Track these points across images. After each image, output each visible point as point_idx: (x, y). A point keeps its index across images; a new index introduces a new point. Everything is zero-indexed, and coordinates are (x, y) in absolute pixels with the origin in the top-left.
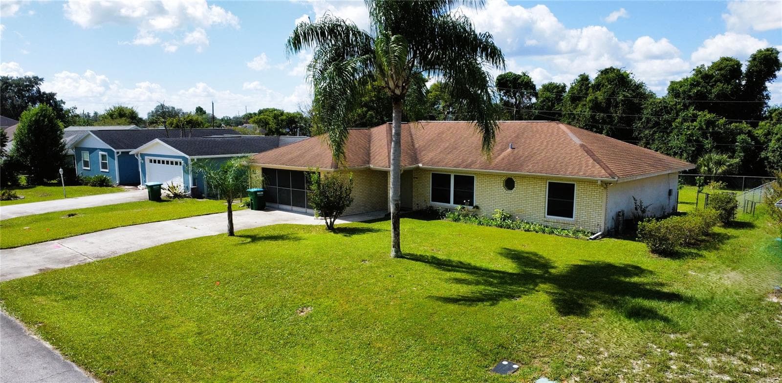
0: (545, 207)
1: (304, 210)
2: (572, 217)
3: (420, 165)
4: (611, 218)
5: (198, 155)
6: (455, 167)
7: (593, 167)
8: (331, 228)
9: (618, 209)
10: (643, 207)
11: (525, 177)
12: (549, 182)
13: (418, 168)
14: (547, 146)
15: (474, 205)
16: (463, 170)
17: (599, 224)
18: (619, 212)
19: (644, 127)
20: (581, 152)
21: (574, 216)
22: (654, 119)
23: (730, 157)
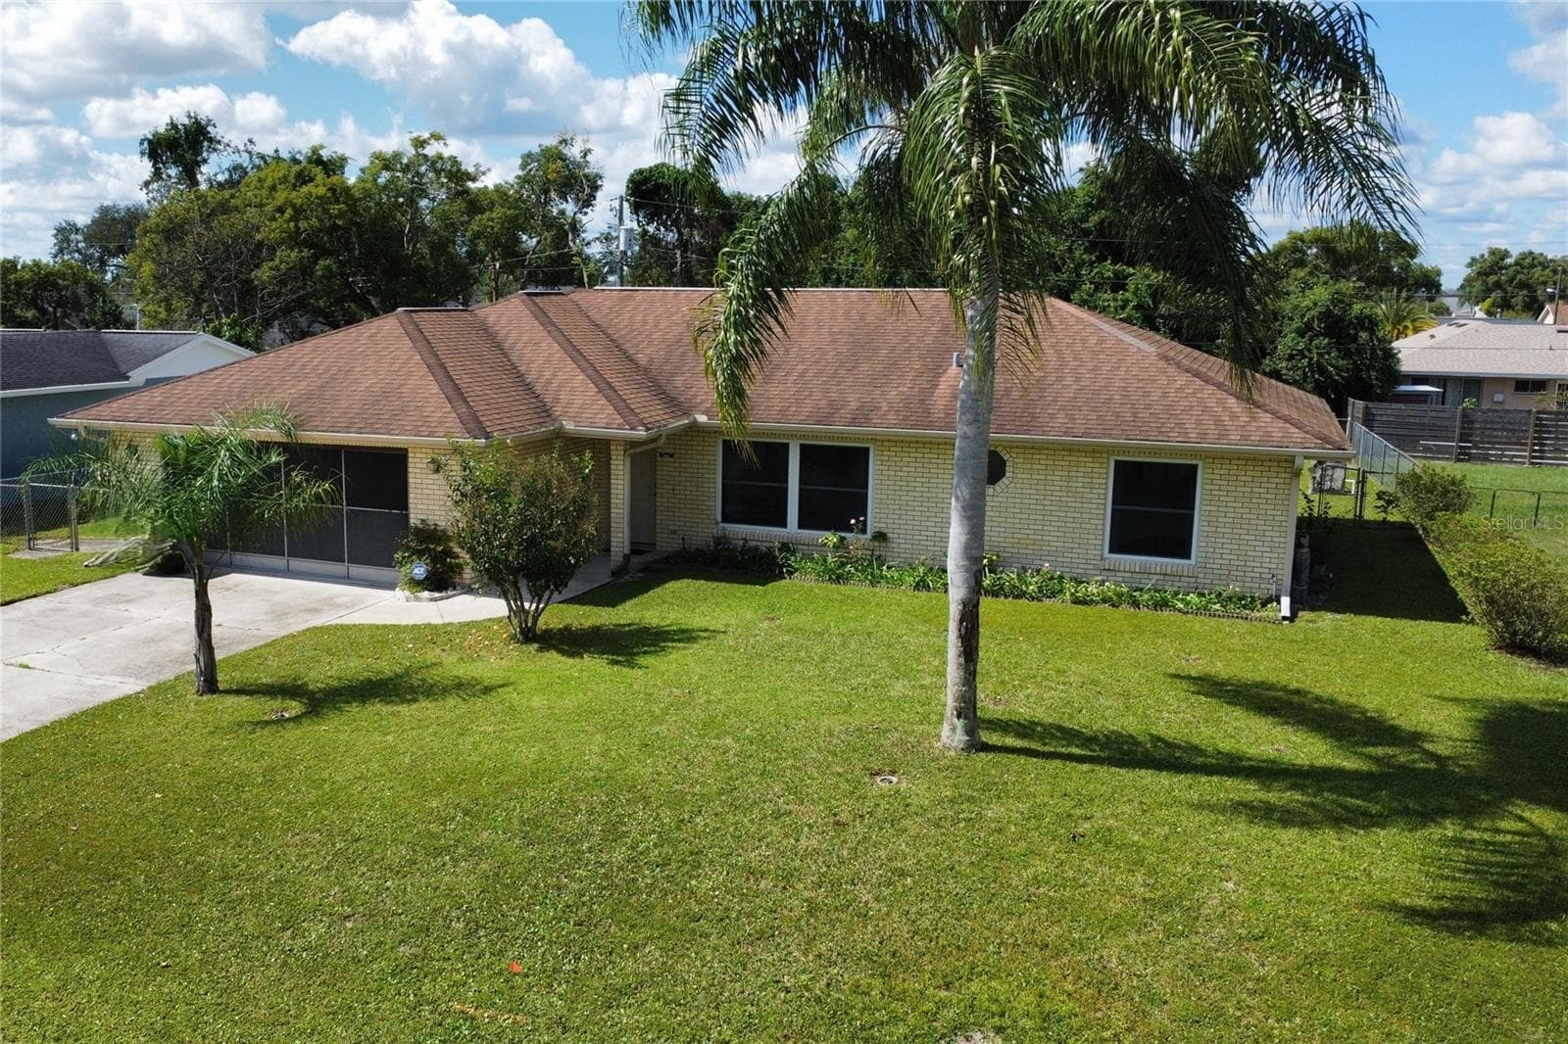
0: (1103, 530)
1: (339, 568)
2: (1188, 557)
3: (702, 418)
6: (818, 423)
8: (530, 635)
11: (1040, 449)
12: (1116, 462)
13: (694, 426)
15: (871, 530)
16: (840, 431)
17: (1275, 573)
18: (1303, 536)
21: (1193, 553)
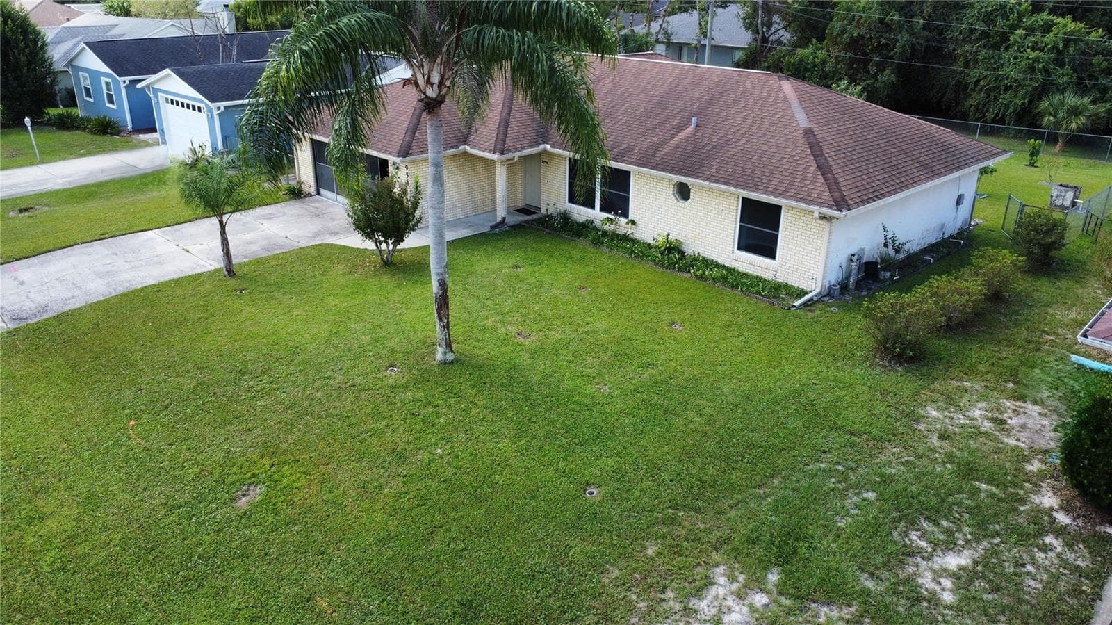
0: (734, 236)
2: (774, 258)
3: (548, 147)
4: (838, 266)
5: (228, 100)
7: (813, 182)
9: (853, 250)
10: (897, 243)
12: (744, 197)
13: (546, 150)
14: (750, 127)
15: (630, 218)
17: (815, 277)
18: (853, 255)
19: (964, 40)
20: (803, 149)
21: (777, 257)
22: (981, 26)
23: (1094, 102)
